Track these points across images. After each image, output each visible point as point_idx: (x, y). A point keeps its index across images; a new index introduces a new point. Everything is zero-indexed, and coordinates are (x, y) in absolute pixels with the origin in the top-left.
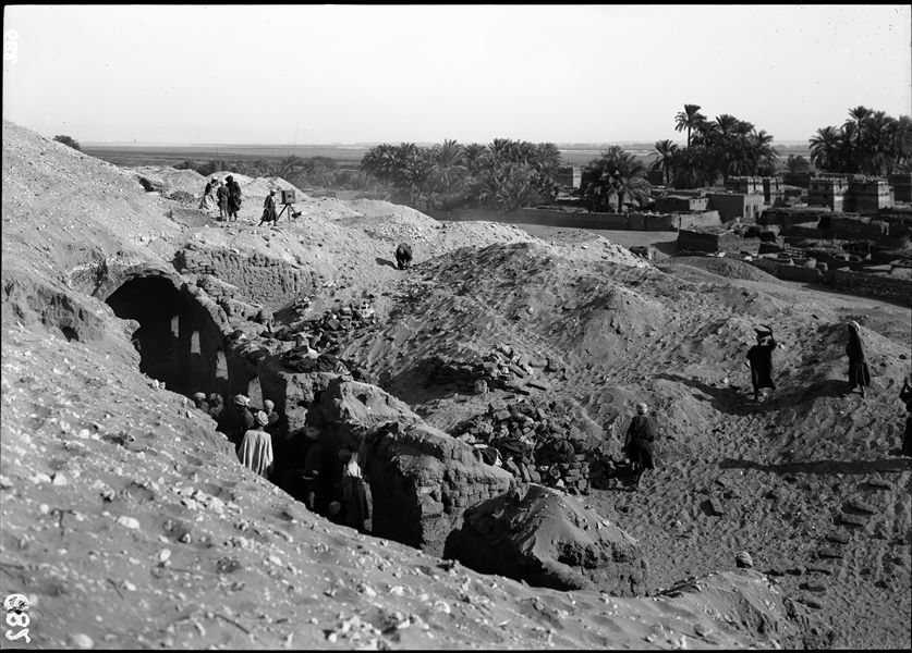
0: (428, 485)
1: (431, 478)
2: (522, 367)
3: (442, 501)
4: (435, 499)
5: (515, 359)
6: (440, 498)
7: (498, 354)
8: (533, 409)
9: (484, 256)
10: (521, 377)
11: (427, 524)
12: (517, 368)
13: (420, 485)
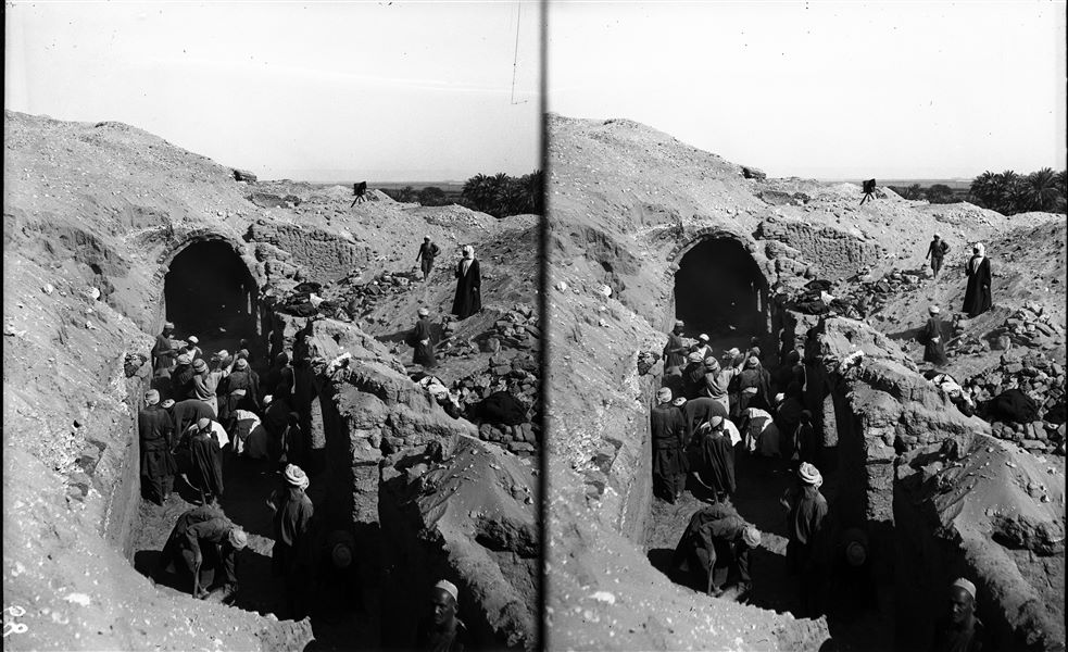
0: (878, 426)
1: (882, 419)
2: (1050, 326)
3: (895, 446)
4: (886, 443)
5: (1042, 317)
6: (892, 442)
7: (1026, 312)
8: (1049, 364)
9: (1035, 233)
10: (1048, 335)
11: (873, 469)
12: (1044, 327)
13: (869, 425)
